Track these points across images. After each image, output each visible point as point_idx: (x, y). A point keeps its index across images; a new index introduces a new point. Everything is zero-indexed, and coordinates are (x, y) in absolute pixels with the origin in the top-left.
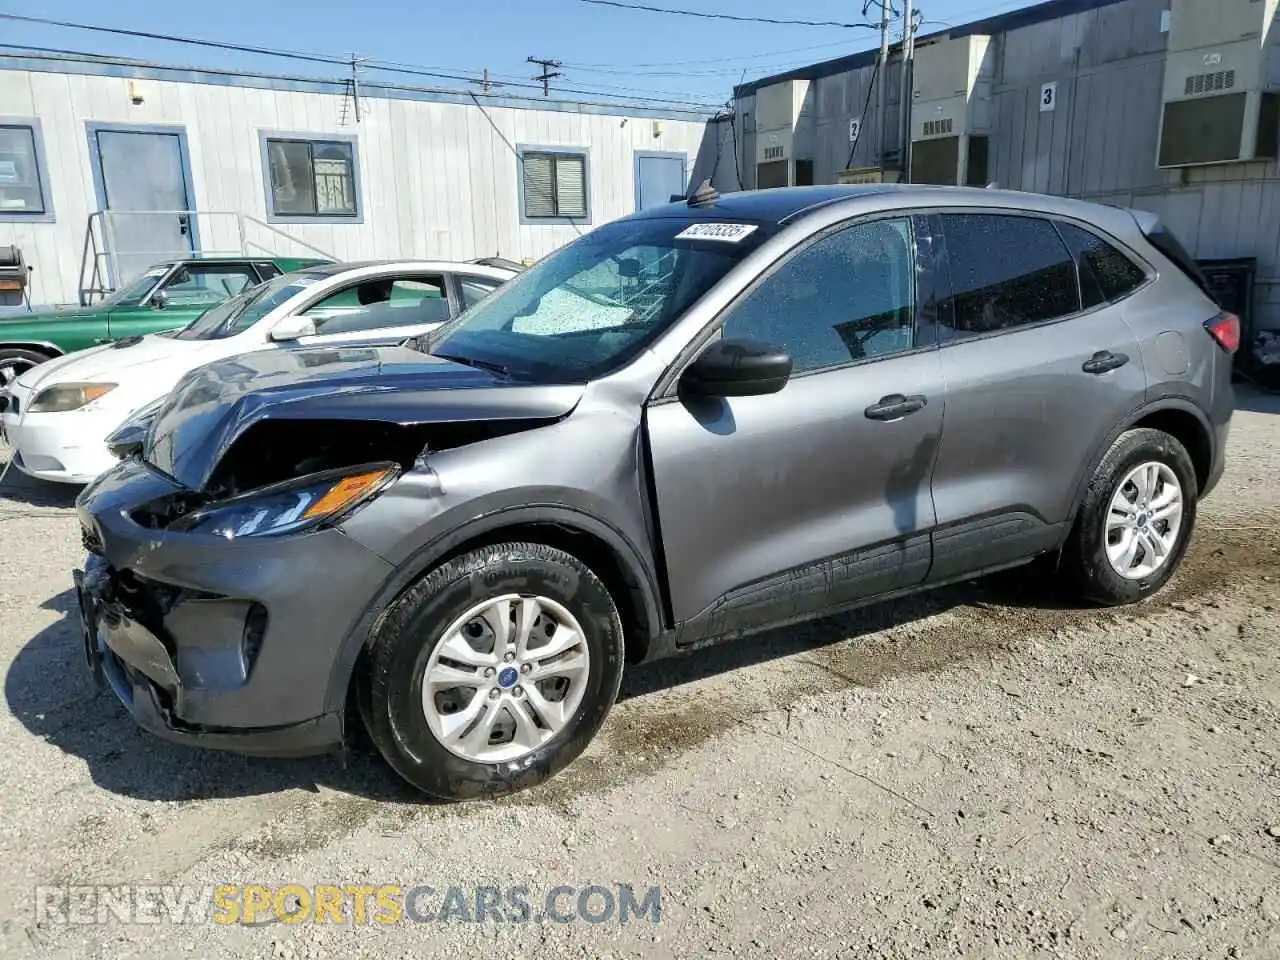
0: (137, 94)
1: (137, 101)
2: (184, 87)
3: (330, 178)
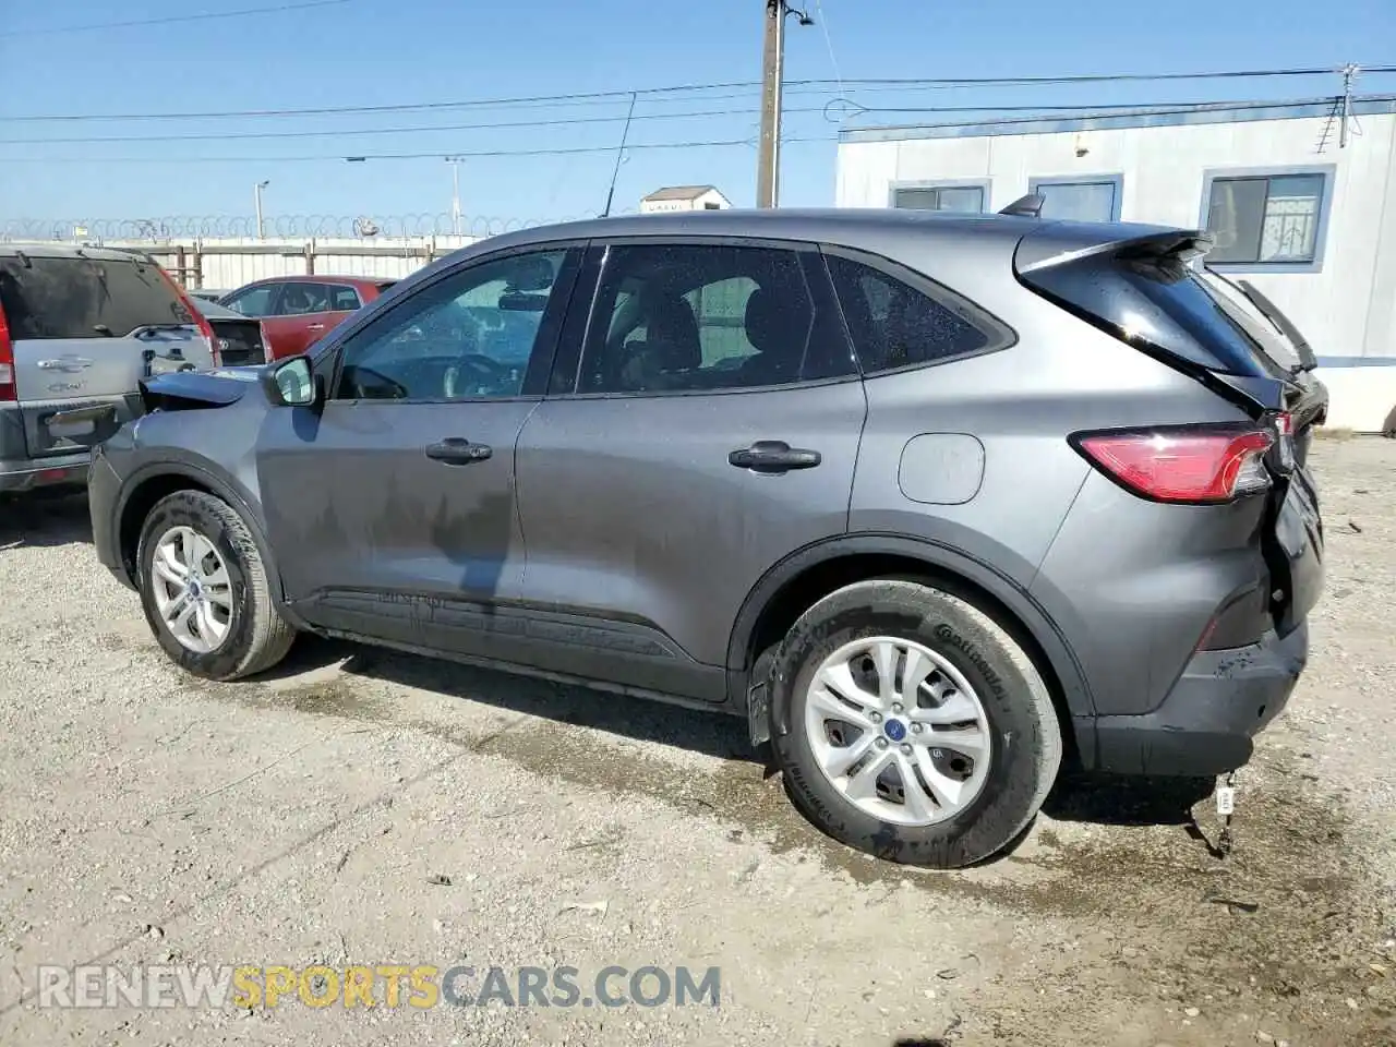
0: (1082, 146)
1: (1081, 153)
2: (1132, 134)
3: (1289, 219)
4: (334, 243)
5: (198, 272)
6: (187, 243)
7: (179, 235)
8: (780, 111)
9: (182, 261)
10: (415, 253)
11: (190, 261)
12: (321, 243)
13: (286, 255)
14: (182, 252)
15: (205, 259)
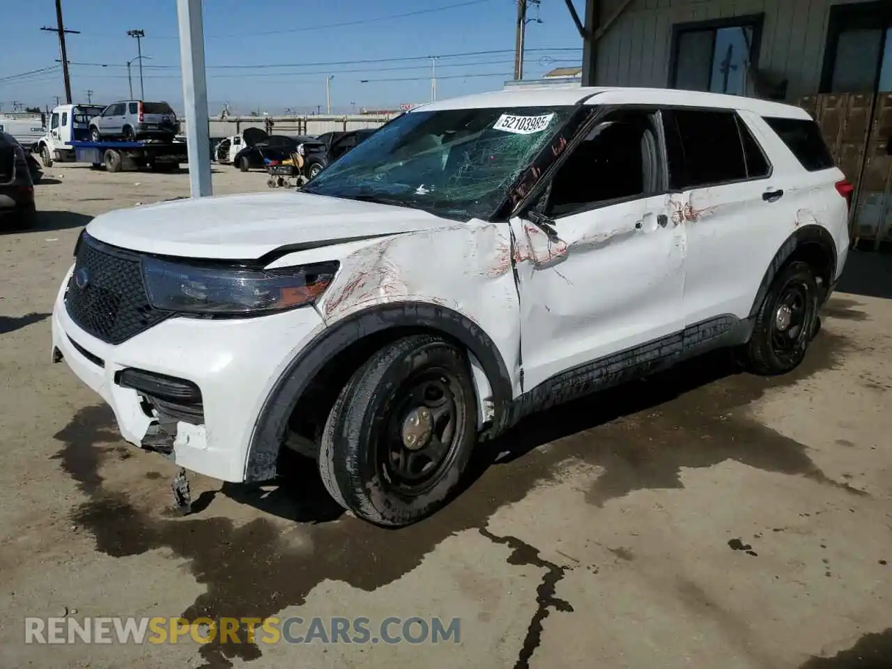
4: (354, 117)
5: (305, 128)
6: (302, 117)
7: (300, 114)
8: (522, 61)
9: (300, 124)
10: (381, 121)
11: (302, 124)
12: (349, 117)
13: (336, 121)
14: (300, 120)
15: (308, 123)
